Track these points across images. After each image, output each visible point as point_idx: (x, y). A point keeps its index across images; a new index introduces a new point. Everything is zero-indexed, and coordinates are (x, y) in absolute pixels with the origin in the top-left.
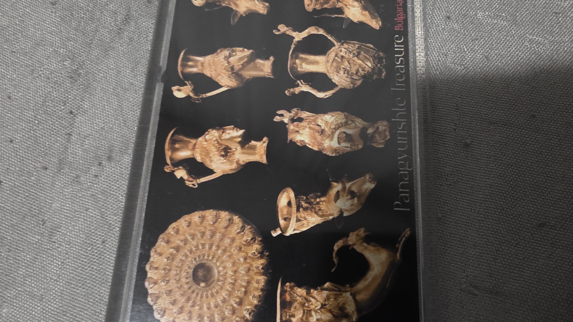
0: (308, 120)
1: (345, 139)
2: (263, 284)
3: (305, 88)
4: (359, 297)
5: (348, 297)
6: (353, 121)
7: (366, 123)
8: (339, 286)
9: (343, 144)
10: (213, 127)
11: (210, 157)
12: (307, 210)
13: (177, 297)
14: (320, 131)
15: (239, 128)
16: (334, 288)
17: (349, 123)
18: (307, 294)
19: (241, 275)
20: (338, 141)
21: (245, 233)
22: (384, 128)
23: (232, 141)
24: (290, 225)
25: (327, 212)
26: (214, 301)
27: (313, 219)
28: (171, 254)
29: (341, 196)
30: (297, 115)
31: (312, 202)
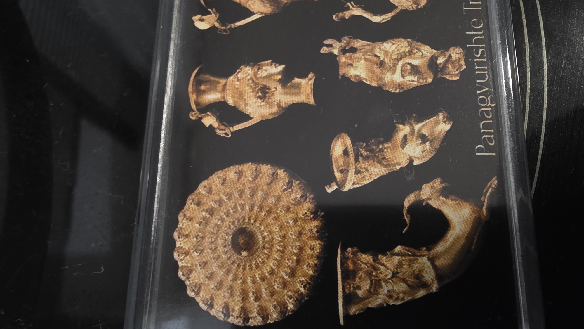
0: (362, 51)
1: (410, 70)
2: (318, 251)
3: (357, 12)
4: (438, 263)
5: (424, 263)
6: (419, 50)
7: (435, 51)
8: (412, 250)
9: (408, 78)
10: (247, 64)
11: (245, 100)
12: (368, 160)
13: (214, 270)
14: (379, 63)
15: (278, 63)
16: (407, 252)
17: (415, 51)
18: (374, 260)
19: (292, 240)
20: (402, 74)
21: (292, 190)
22: (458, 56)
23: (271, 79)
24: (349, 179)
25: (393, 161)
26: (260, 273)
27: (376, 170)
28: (204, 218)
29: (409, 141)
30: (349, 45)
31: (374, 149)
